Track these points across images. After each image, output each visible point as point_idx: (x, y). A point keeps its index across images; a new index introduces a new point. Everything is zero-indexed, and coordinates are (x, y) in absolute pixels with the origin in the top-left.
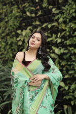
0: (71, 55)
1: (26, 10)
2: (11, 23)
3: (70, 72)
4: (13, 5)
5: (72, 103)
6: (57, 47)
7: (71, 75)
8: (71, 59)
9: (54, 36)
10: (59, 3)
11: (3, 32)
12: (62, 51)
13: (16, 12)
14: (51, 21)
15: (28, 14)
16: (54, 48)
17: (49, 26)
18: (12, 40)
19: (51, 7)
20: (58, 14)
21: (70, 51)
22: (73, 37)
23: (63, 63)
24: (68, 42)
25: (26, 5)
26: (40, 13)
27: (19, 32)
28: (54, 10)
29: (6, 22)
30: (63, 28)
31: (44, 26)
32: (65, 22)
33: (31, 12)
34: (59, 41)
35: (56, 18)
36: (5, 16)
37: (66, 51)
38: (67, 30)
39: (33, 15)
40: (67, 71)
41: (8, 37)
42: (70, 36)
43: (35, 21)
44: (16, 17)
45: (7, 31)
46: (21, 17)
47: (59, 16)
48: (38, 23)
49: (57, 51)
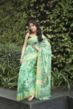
0: (58, 38)
1: (31, 14)
2: (22, 22)
3: (57, 48)
4: (23, 11)
5: (58, 66)
6: (50, 34)
7: (57, 50)
8: (57, 40)
9: (48, 28)
10: (50, 8)
11: (17, 28)
12: (52, 36)
13: (25, 15)
14: (45, 19)
15: (32, 16)
16: (47, 35)
17: (45, 22)
18: (23, 32)
19: (45, 11)
20: (50, 14)
21: (57, 36)
22: (58, 27)
23: (53, 44)
24: (56, 31)
25: (31, 11)
26: (39, 15)
27: (27, 27)
28: (47, 12)
29: (20, 22)
30: (53, 22)
31: (41, 22)
32: (54, 19)
33: (34, 15)
34: (50, 30)
35: (49, 17)
36: (19, 18)
37: (55, 36)
38: (55, 23)
39: (35, 17)
40: (55, 47)
41: (21, 31)
42: (57, 27)
43: (36, 20)
44: (25, 19)
45: (20, 27)
46: (28, 18)
47: (50, 16)
48: (38, 21)
49: (49, 36)
